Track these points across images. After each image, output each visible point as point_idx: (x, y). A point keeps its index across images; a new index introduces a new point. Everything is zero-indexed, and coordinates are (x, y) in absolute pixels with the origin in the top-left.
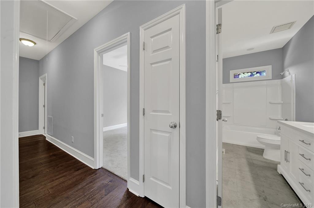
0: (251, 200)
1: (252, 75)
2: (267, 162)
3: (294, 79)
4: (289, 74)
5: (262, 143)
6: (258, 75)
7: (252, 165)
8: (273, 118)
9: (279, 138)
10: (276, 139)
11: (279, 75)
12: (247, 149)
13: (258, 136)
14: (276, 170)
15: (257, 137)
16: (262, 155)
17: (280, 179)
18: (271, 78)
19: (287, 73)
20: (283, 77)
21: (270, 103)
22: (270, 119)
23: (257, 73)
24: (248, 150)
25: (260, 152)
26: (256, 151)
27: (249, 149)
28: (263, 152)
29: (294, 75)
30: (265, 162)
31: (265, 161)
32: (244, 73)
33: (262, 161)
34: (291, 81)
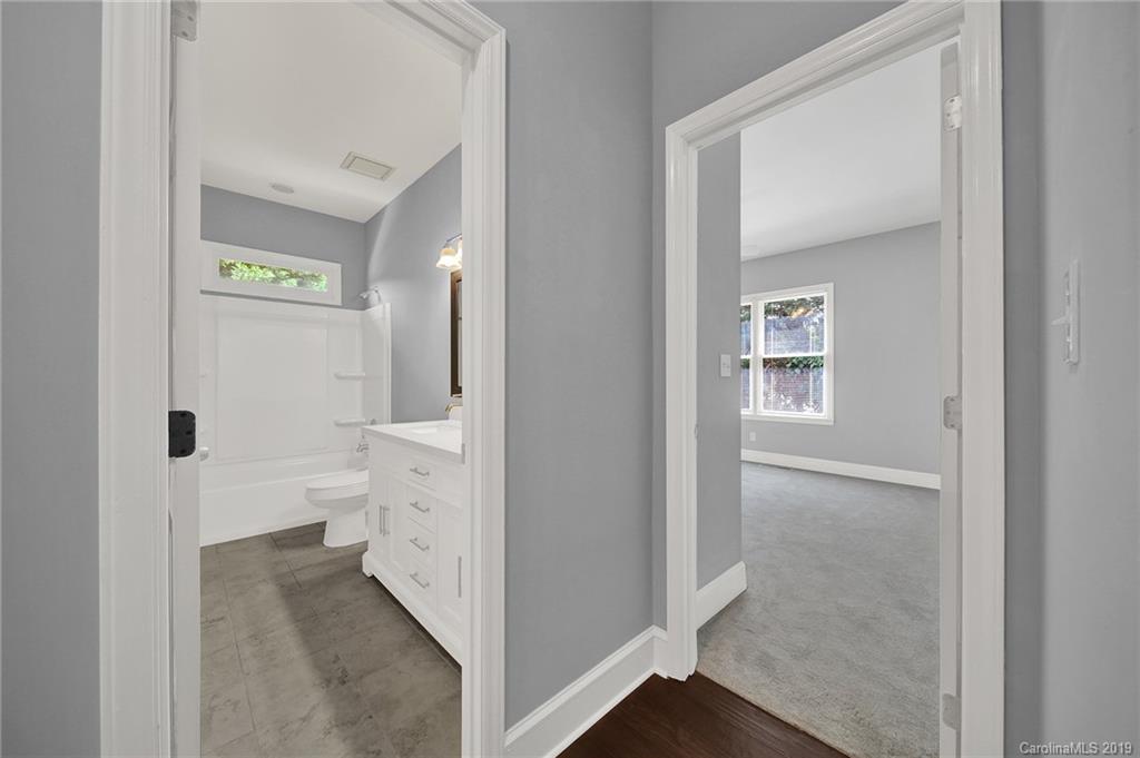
0: (304, 719)
1: (277, 280)
2: (335, 559)
3: (388, 316)
4: (379, 298)
5: (318, 504)
6: (294, 281)
7: (293, 593)
8: (343, 422)
9: (364, 476)
10: (353, 482)
11: (356, 297)
12: (275, 541)
13: (310, 486)
14: (359, 568)
15: (309, 490)
16: (320, 541)
17: (370, 590)
18: (339, 303)
19: (374, 297)
20: (364, 305)
21: (338, 377)
22: (338, 425)
23: (292, 276)
24: (277, 546)
25: (314, 533)
26: (301, 536)
27: (279, 539)
28: (324, 531)
29: (388, 305)
30: (331, 562)
31: (331, 557)
32: (249, 266)
33: (322, 564)
34: (384, 319)
